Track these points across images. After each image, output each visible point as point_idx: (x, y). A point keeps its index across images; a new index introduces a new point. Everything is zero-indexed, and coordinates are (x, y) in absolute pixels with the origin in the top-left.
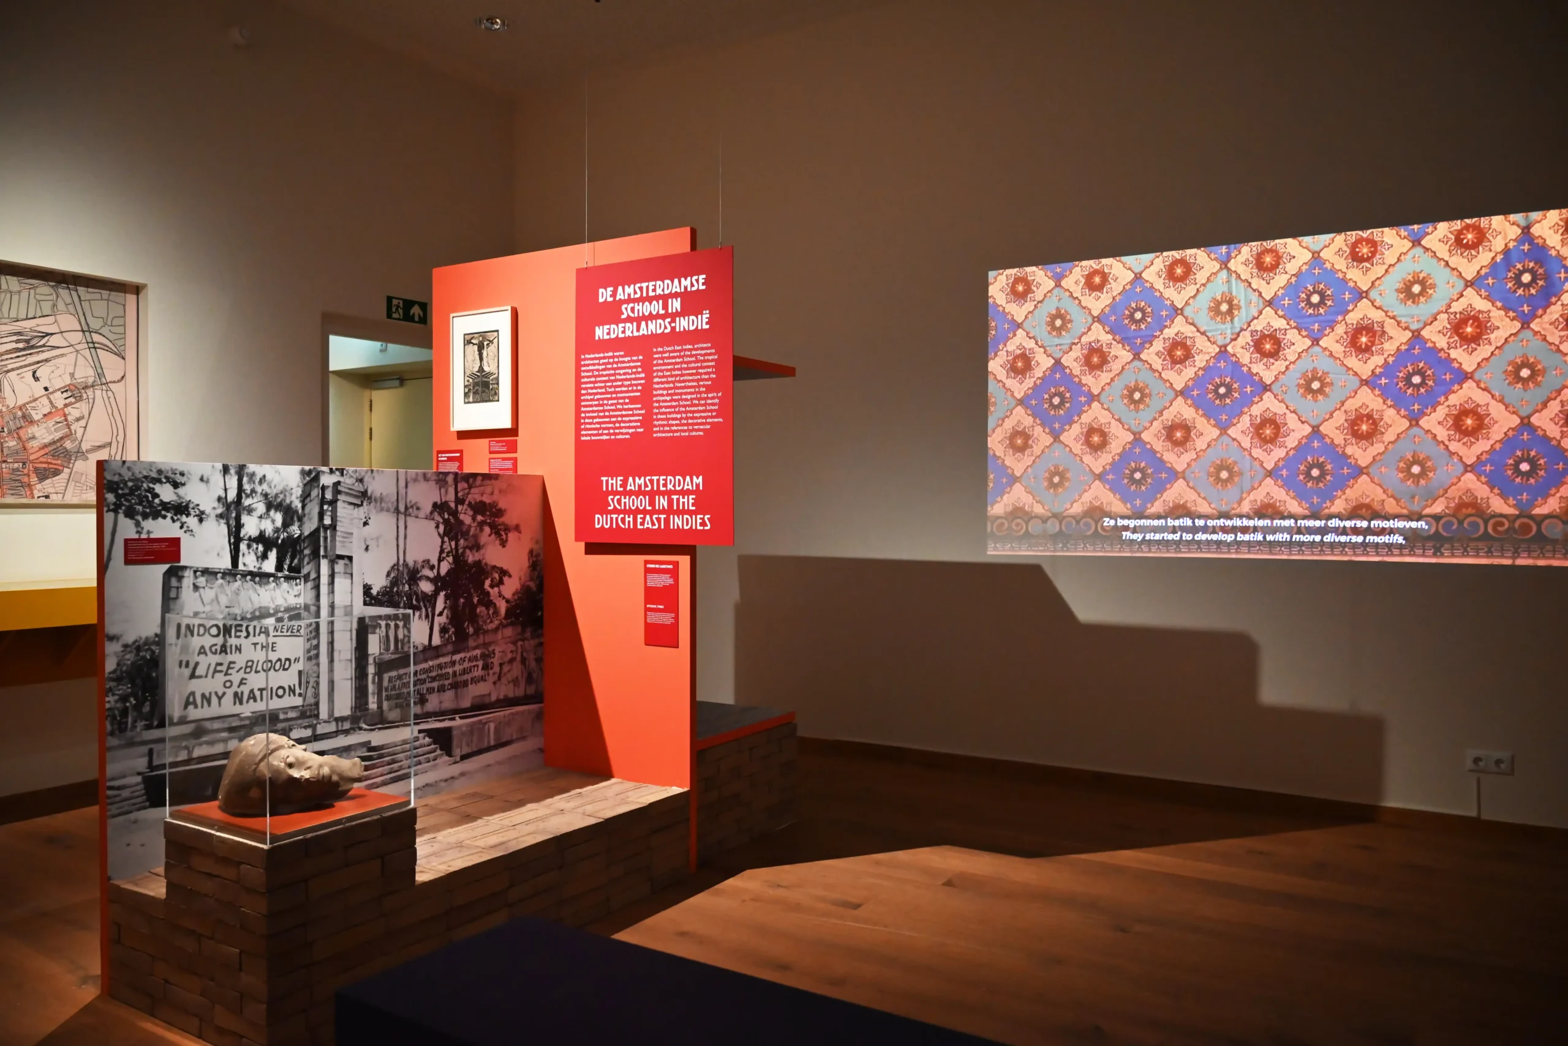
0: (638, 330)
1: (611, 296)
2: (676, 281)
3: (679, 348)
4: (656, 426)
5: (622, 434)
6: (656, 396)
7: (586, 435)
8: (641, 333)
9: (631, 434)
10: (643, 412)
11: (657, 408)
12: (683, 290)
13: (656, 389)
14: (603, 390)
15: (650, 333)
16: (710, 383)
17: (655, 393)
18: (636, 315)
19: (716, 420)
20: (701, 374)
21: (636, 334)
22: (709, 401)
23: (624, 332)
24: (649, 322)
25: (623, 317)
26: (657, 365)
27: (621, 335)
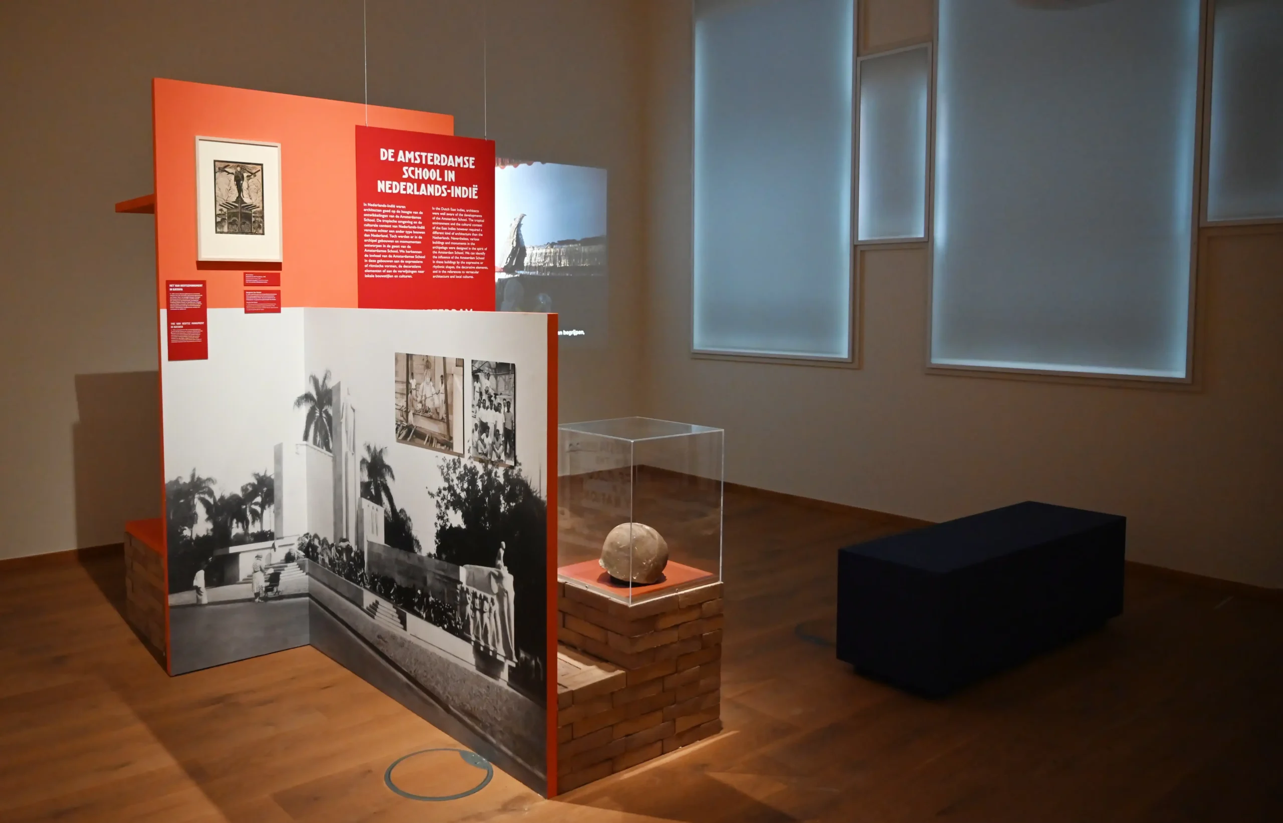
0: (418, 190)
1: (392, 157)
2: (451, 157)
3: (454, 210)
4: (435, 269)
5: (405, 274)
6: (435, 245)
7: (370, 274)
8: (421, 193)
9: (413, 275)
10: (424, 257)
11: (436, 255)
12: (456, 166)
13: (435, 240)
14: (387, 236)
15: (429, 194)
16: (478, 240)
17: (434, 243)
18: (416, 178)
19: (483, 268)
20: (471, 232)
21: (416, 193)
22: (478, 254)
23: (405, 189)
24: (429, 185)
25: (405, 176)
26: (436, 221)
27: (402, 192)
